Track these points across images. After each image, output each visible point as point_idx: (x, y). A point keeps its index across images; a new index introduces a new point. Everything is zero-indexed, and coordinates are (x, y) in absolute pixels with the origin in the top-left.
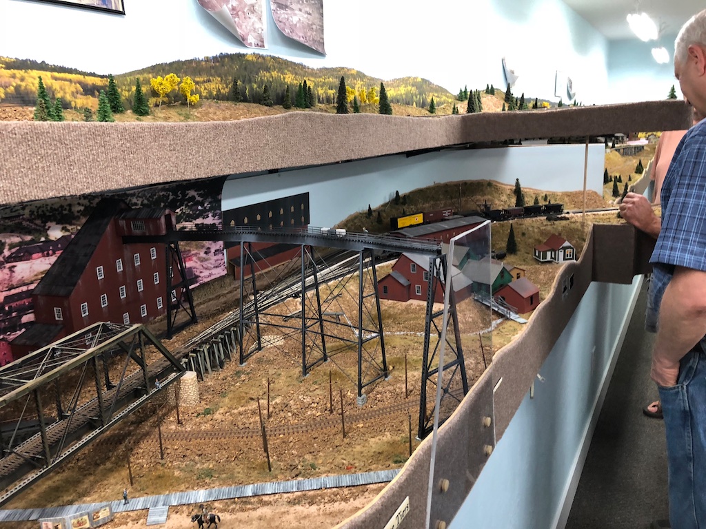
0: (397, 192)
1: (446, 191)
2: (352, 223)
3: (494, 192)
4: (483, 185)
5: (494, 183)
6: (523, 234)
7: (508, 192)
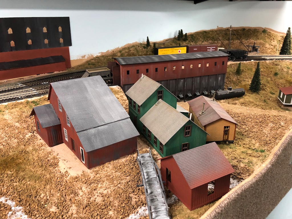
0: (182, 30)
1: (226, 34)
2: (127, 51)
3: (266, 38)
4: (258, 32)
5: (269, 31)
6: (276, 74)
7: (280, 38)
